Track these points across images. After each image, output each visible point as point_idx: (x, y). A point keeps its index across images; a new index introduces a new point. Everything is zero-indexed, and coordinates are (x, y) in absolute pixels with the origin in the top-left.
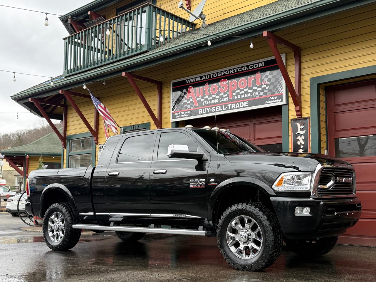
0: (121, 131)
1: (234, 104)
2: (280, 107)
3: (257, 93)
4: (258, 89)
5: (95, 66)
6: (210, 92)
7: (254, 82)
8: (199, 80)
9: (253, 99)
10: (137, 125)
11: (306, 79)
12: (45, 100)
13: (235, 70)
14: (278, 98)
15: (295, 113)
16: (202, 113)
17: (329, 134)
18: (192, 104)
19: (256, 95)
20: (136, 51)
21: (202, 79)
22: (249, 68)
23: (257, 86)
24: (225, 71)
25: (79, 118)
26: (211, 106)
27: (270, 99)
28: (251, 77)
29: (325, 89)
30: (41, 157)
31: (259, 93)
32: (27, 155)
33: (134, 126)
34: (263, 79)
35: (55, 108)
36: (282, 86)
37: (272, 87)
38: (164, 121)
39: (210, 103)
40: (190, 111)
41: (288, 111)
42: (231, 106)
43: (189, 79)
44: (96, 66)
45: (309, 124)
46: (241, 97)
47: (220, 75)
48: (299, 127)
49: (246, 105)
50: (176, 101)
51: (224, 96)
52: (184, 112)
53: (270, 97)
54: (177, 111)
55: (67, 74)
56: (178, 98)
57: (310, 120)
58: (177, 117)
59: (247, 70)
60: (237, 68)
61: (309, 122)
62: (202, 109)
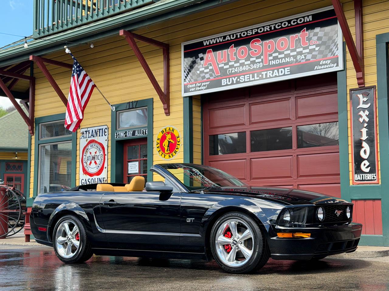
0: (112, 110)
1: (271, 72)
2: (334, 74)
3: (303, 57)
4: (304, 51)
5: (78, 24)
6: (236, 57)
7: (298, 42)
8: (221, 41)
9: (297, 64)
10: (135, 102)
11: (371, 36)
12: (4, 70)
13: (271, 27)
14: (333, 62)
15: (356, 81)
16: (225, 84)
18: (211, 73)
19: (301, 58)
21: (226, 40)
22: (291, 24)
23: (302, 47)
24: (258, 28)
25: (55, 93)
26: (238, 74)
27: (321, 64)
28: (294, 36)
31: (305, 56)
33: (131, 104)
34: (312, 38)
36: (338, 46)
38: (172, 95)
39: (237, 71)
40: (209, 81)
41: (346, 78)
42: (266, 74)
43: (208, 40)
44: (80, 23)
45: (375, 95)
46: (280, 62)
47: (250, 33)
48: (362, 98)
49: (288, 72)
50: (190, 69)
51: (257, 61)
52: (200, 83)
53: (322, 61)
54: (191, 82)
55: (38, 35)
56: (192, 65)
57: (376, 90)
58: (190, 90)
59: (288, 26)
60: (274, 24)
61: (375, 93)
62: (226, 79)
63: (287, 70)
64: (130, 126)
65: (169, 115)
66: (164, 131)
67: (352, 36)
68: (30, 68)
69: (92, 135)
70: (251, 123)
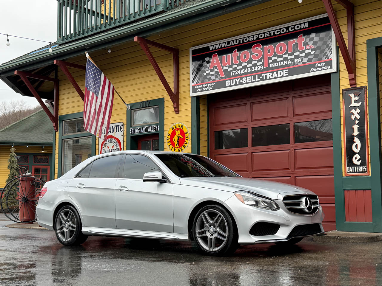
0: (127, 109)
1: (271, 74)
2: (329, 75)
3: (300, 60)
4: (301, 55)
5: (97, 31)
6: (239, 60)
7: (295, 46)
8: (226, 46)
9: (294, 66)
10: (148, 101)
11: (362, 41)
13: (271, 33)
14: (327, 65)
15: (348, 82)
16: (229, 85)
18: (217, 75)
19: (298, 61)
20: (150, 11)
21: (230, 45)
22: (289, 31)
23: (299, 51)
26: (240, 76)
27: (316, 66)
28: (292, 41)
30: (12, 146)
31: (302, 60)
33: (144, 103)
34: (308, 42)
36: (332, 50)
37: (318, 52)
38: (181, 96)
39: (240, 73)
40: (214, 82)
41: (339, 80)
42: (266, 76)
43: (213, 45)
44: (99, 30)
45: (365, 94)
46: (279, 65)
47: (252, 39)
48: (353, 98)
49: (286, 74)
50: (197, 71)
51: (258, 64)
52: (207, 84)
53: (317, 64)
54: (198, 83)
55: (62, 41)
56: (200, 68)
57: (366, 90)
58: (198, 91)
59: (286, 32)
60: (274, 30)
61: (365, 93)
62: (230, 80)
63: (285, 72)
64: (143, 123)
65: (179, 113)
66: (174, 127)
67: (345, 41)
68: (54, 71)
69: (109, 131)
70: (252, 120)
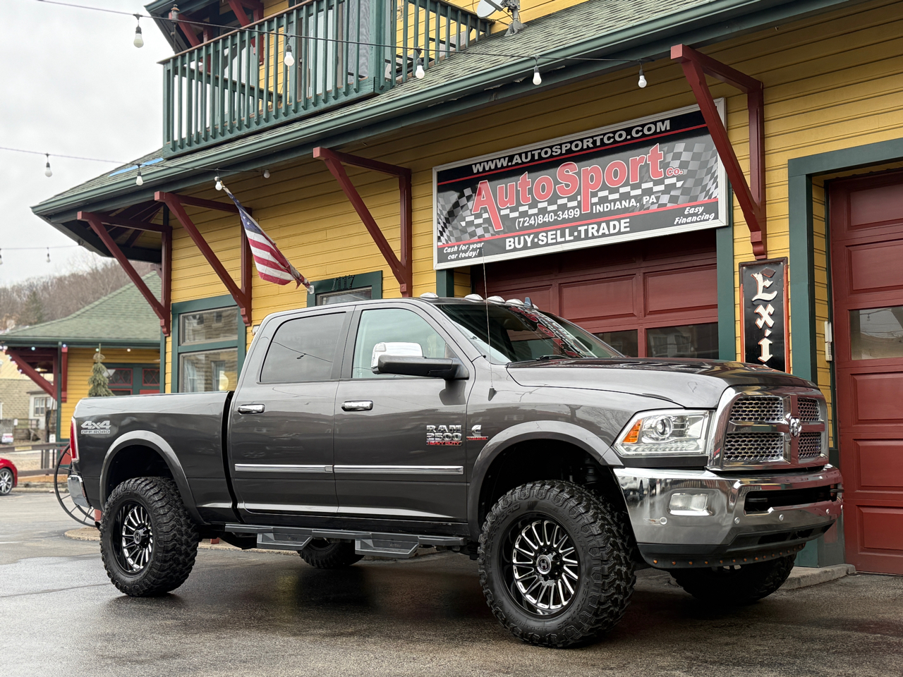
0: (308, 292)
1: (596, 227)
2: (712, 232)
3: (653, 199)
4: (656, 189)
5: (242, 132)
6: (533, 196)
7: (645, 169)
8: (505, 165)
9: (643, 212)
10: (350, 277)
11: (778, 162)
13: (596, 140)
14: (707, 211)
15: (750, 248)
16: (512, 247)
17: (835, 300)
18: (487, 225)
19: (650, 202)
20: (346, 94)
21: (514, 163)
22: (632, 136)
23: (652, 180)
24: (571, 143)
25: (203, 259)
26: (535, 230)
27: (686, 213)
28: (638, 158)
29: (824, 188)
30: (97, 350)
31: (658, 198)
32: (64, 346)
33: (342, 281)
34: (669, 162)
35: (137, 233)
36: (718, 180)
37: (690, 183)
38: (417, 267)
39: (533, 222)
40: (482, 242)
41: (733, 242)
42: (586, 231)
43: (480, 163)
44: (245, 131)
45: (785, 275)
46: (612, 209)
47: (557, 151)
48: (761, 281)
49: (625, 227)
50: (448, 217)
51: (570, 204)
52: (467, 244)
53: (687, 208)
54: (449, 242)
55: (171, 151)
56: (453, 211)
57: (787, 266)
58: (449, 258)
59: (626, 139)
60: (601, 135)
61: (785, 271)
62: (514, 237)
63: (624, 224)
68: (162, 209)
